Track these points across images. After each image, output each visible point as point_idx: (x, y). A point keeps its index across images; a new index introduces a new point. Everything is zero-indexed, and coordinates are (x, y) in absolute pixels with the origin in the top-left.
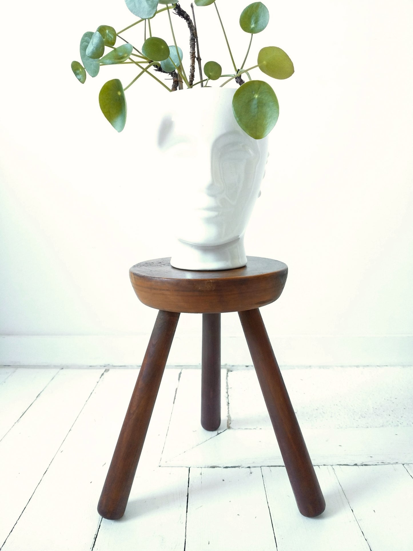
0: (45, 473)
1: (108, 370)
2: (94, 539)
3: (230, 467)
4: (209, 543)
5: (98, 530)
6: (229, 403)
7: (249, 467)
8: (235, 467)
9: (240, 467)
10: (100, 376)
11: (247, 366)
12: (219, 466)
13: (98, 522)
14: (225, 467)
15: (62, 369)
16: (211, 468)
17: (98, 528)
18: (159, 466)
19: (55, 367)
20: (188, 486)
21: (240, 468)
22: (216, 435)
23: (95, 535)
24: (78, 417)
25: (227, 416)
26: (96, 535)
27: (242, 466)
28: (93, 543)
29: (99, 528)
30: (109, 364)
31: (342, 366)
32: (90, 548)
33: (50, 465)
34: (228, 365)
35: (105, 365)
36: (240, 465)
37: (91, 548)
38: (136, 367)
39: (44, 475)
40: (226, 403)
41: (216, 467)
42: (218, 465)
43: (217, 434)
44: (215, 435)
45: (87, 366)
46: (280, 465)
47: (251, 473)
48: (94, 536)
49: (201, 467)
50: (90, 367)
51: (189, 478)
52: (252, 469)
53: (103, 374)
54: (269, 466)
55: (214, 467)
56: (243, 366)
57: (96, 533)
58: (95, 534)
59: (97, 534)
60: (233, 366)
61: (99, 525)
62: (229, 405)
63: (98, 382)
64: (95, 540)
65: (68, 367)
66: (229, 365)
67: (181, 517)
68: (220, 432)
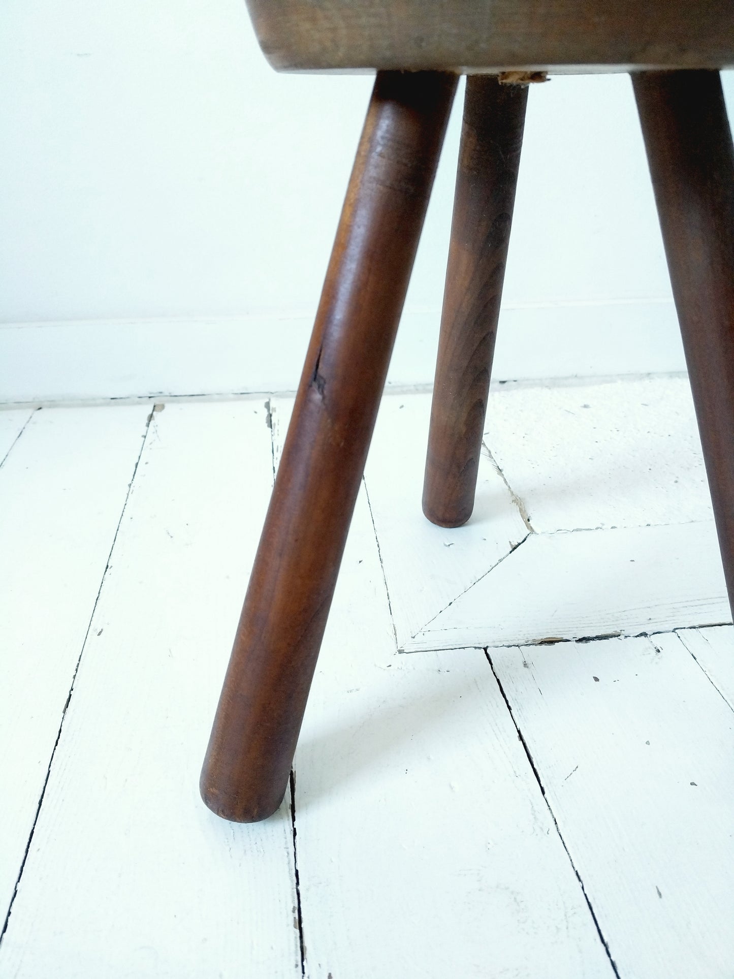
0: (67, 706)
1: (163, 407)
2: (295, 928)
3: (593, 639)
4: (660, 894)
5: (295, 890)
6: (501, 468)
7: (644, 634)
8: (605, 637)
9: (620, 636)
10: (146, 421)
11: (503, 382)
12: (565, 637)
13: (286, 862)
14: (580, 640)
15: (40, 408)
16: (543, 646)
17: (292, 881)
18: (401, 652)
19: (19, 404)
21: (622, 637)
22: (511, 552)
23: (294, 912)
24: (118, 530)
25: (513, 501)
26: (296, 911)
27: (626, 633)
28: (299, 943)
29: (298, 883)
30: (161, 393)
32: (294, 963)
33: (74, 676)
35: (151, 393)
36: (617, 629)
37: (297, 966)
38: (232, 396)
39: (64, 712)
40: (495, 472)
41: (558, 641)
42: (558, 635)
43: (511, 550)
44: (508, 552)
45: (104, 399)
46: (722, 622)
47: (659, 651)
48: (292, 916)
49: (516, 643)
50: (113, 401)
51: (498, 680)
52: (657, 640)
53: (151, 417)
54: (694, 628)
55: (551, 642)
56: (493, 382)
57: (294, 903)
58: (294, 907)
59: (297, 906)
61: (294, 872)
62: (503, 473)
63: (145, 437)
64: (301, 930)
65: (53, 404)
67: (535, 811)
68: (517, 544)
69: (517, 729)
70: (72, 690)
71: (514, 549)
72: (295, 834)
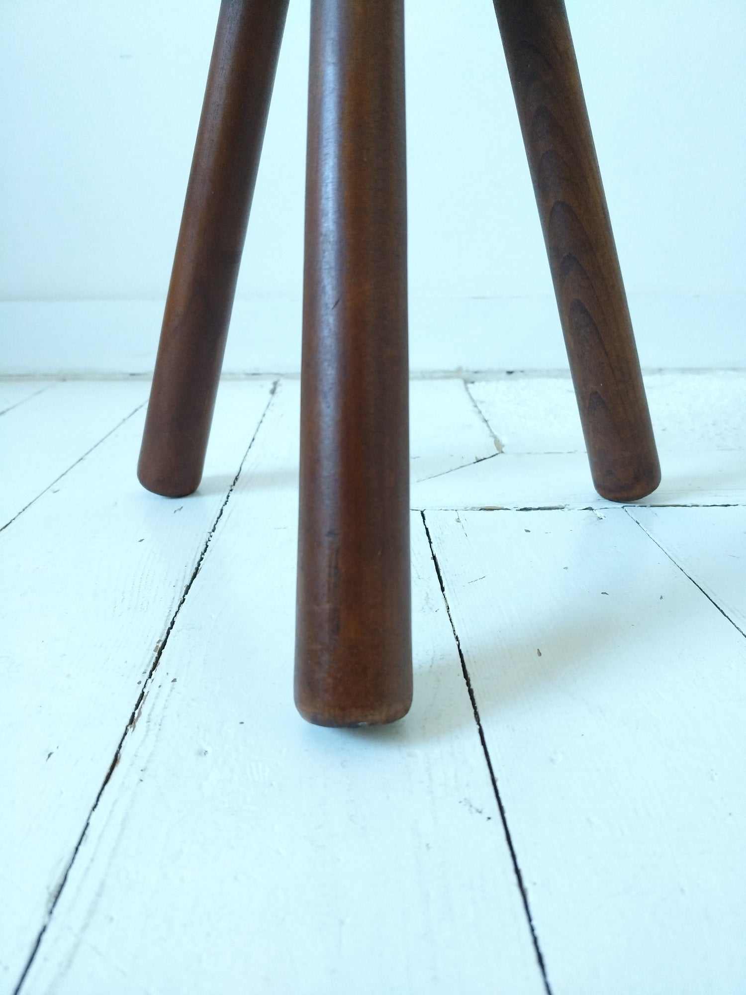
2: (155, 651)
3: (536, 509)
4: (539, 654)
5: (166, 631)
6: (486, 419)
7: (590, 509)
8: (550, 509)
9: (563, 508)
11: (510, 373)
12: (505, 507)
14: (521, 510)
15: (64, 380)
16: (482, 511)
17: (166, 626)
19: (46, 376)
20: (430, 543)
21: (565, 509)
22: (474, 463)
23: (158, 642)
24: (102, 442)
25: (490, 437)
26: (161, 643)
27: (571, 507)
28: (154, 660)
29: (171, 628)
31: (734, 369)
33: (20, 513)
34: (465, 369)
36: (563, 505)
37: (145, 673)
38: (243, 376)
40: (480, 420)
41: (497, 509)
42: (500, 506)
43: (475, 461)
44: (472, 462)
45: (124, 375)
47: (600, 519)
49: (454, 509)
50: (132, 377)
51: (427, 529)
55: (492, 509)
56: (500, 372)
60: (476, 372)
61: (171, 620)
62: (488, 423)
64: (160, 654)
65: (77, 377)
66: (467, 371)
67: (429, 598)
68: (483, 458)
69: (433, 554)
70: (14, 519)
71: (478, 461)
72: (182, 603)
